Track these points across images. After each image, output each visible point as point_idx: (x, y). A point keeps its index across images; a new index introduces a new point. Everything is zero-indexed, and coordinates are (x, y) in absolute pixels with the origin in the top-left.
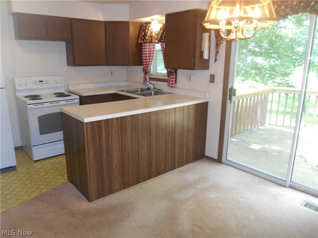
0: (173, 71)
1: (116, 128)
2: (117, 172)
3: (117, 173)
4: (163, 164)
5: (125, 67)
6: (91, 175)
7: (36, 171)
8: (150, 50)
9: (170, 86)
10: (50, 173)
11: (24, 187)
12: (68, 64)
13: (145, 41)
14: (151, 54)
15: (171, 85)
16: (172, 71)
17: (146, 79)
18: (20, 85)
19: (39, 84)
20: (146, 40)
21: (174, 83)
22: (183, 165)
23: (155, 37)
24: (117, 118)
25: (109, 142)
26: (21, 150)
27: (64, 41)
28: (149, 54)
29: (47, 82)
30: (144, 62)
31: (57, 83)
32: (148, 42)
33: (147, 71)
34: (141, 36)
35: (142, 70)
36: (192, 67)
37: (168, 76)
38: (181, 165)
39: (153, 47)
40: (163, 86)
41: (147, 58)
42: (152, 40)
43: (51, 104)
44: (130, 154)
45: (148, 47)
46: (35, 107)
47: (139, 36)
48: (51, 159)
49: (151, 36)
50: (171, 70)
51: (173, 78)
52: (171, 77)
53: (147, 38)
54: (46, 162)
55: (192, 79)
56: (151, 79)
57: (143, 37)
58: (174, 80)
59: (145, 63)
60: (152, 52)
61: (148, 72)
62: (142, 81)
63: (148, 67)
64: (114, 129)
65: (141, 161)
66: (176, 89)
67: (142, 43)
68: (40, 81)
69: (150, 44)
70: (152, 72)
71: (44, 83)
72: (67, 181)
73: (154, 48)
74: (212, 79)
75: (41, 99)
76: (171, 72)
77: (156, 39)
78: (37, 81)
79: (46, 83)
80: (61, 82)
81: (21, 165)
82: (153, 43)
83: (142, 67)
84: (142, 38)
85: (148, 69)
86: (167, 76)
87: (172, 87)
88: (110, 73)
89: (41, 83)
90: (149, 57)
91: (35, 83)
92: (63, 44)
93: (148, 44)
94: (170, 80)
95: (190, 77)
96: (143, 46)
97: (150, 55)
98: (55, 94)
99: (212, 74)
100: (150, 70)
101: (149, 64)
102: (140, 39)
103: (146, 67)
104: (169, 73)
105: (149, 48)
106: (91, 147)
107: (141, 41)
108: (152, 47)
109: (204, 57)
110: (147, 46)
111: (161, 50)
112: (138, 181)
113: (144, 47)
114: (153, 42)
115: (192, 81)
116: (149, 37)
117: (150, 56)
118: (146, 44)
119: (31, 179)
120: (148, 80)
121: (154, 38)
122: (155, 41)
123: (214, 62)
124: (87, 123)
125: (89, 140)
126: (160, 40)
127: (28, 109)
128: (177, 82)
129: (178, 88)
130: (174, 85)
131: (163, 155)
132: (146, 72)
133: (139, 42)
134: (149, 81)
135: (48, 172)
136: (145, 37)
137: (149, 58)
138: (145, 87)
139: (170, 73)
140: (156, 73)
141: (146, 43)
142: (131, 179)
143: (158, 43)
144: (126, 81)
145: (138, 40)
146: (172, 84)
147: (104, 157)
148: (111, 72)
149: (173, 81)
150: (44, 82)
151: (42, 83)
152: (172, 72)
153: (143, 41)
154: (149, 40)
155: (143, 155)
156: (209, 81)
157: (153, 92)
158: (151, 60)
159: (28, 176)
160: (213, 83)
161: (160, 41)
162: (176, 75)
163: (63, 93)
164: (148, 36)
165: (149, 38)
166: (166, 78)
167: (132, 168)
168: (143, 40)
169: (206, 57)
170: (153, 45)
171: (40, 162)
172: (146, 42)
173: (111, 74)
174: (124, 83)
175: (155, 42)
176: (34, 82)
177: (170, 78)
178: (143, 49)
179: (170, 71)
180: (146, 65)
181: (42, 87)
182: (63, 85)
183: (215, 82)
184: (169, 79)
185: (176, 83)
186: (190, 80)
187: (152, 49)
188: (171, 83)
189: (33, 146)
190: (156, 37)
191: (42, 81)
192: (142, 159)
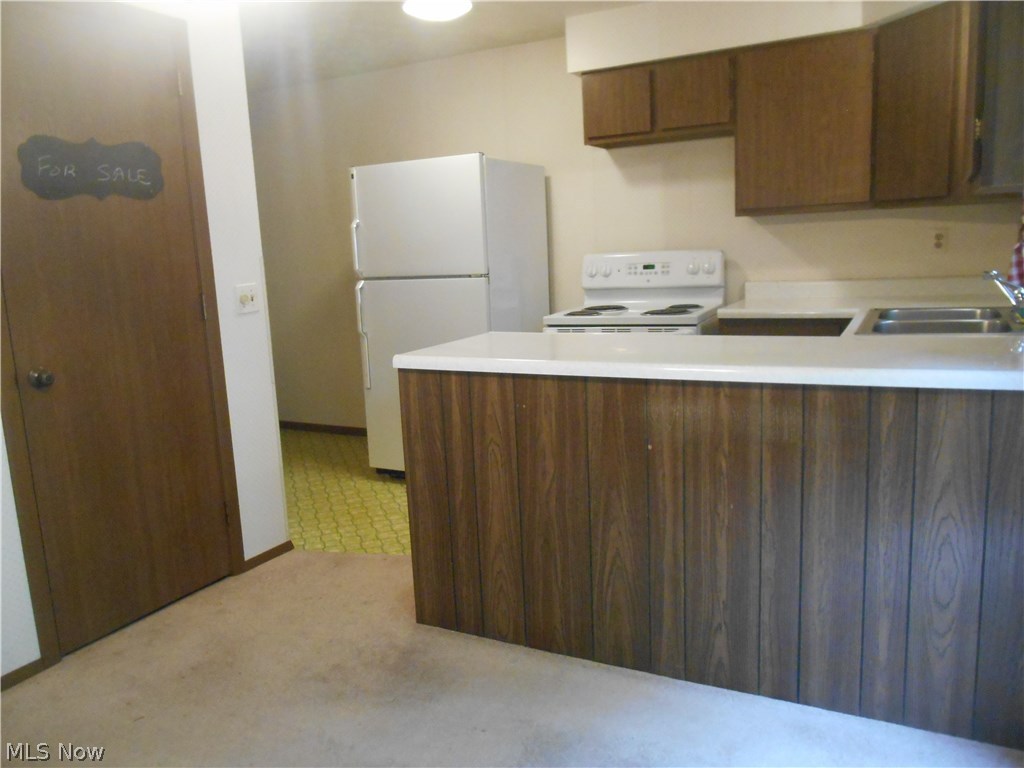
1: (498, 410)
2: (505, 570)
3: (502, 572)
19: (641, 273)
24: (501, 376)
29: (667, 270)
31: (694, 273)
43: (604, 331)
44: (555, 525)
68: (646, 267)
78: (638, 265)
79: (662, 272)
80: (710, 272)
88: (934, 241)
89: (647, 273)
91: (633, 271)
98: (671, 307)
106: (418, 449)
112: (586, 647)
125: (413, 427)
142: (558, 624)
147: (458, 500)
148: (939, 237)
150: (658, 268)
151: (651, 273)
163: (698, 307)
173: (938, 245)
176: (630, 268)
181: (646, 285)
191: (652, 267)
192: (608, 568)
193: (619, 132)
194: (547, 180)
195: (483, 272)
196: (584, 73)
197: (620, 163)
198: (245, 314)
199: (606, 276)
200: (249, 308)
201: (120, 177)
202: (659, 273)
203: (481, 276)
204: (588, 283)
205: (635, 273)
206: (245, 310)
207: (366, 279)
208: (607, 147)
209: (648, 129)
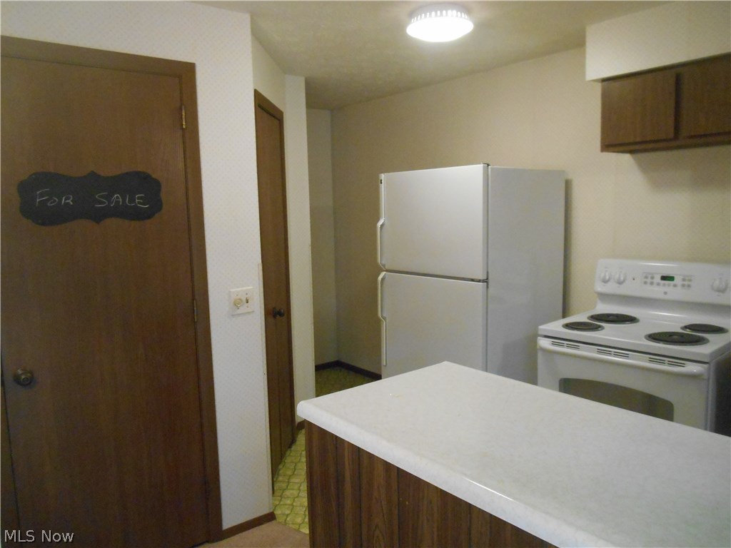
18: (605, 281)
19: (658, 284)
29: (687, 284)
31: (721, 290)
68: (664, 278)
78: (655, 275)
79: (683, 285)
89: (664, 285)
91: (649, 280)
98: (688, 327)
127: (538, 347)
150: (678, 280)
151: (669, 285)
163: (720, 331)
176: (646, 277)
181: (666, 297)
191: (671, 279)
193: (638, 139)
194: (568, 185)
195: (482, 277)
196: (604, 80)
197: (644, 168)
198: (239, 315)
199: (620, 283)
200: (243, 309)
201: (117, 202)
202: (679, 286)
203: (479, 281)
204: (600, 288)
206: (239, 311)
207: (387, 271)
208: (631, 152)
209: (671, 135)
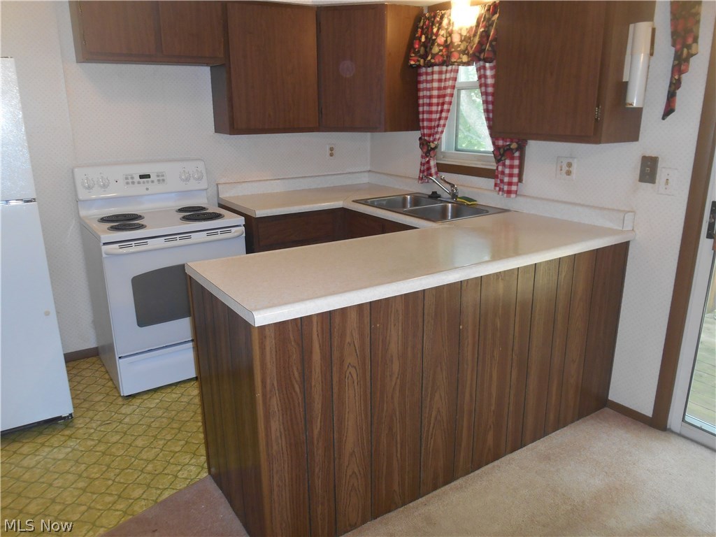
0: (514, 146)
1: (356, 336)
2: (356, 470)
3: (354, 473)
4: (490, 437)
5: (369, 135)
6: (276, 489)
7: (125, 433)
8: (443, 85)
9: (503, 191)
10: (161, 442)
11: (84, 490)
12: (218, 129)
13: (429, 58)
14: (444, 96)
15: (506, 188)
16: (509, 145)
17: (429, 169)
18: (89, 188)
19: (139, 183)
20: (434, 56)
21: (515, 180)
22: (545, 434)
23: (459, 46)
24: (360, 306)
25: (334, 382)
26: (94, 359)
27: (207, 65)
28: (439, 97)
29: (161, 179)
30: (423, 120)
31: (187, 180)
32: (437, 61)
33: (432, 145)
34: (417, 46)
35: (418, 142)
36: (590, 133)
37: (498, 161)
38: (542, 431)
39: (452, 75)
40: (481, 190)
41: (434, 108)
42: (449, 56)
43: (167, 241)
44: (398, 413)
45: (436, 77)
46: (124, 251)
47: (410, 47)
48: (169, 390)
49: (447, 46)
50: (506, 142)
51: (511, 167)
52: (508, 162)
53: (436, 49)
54: (152, 402)
55: (574, 169)
56: (442, 168)
57: (422, 49)
58: (516, 171)
59: (426, 124)
60: (449, 91)
61: (436, 147)
62: (416, 173)
63: (437, 133)
64: (348, 339)
65: (428, 431)
66: (519, 198)
67: (419, 67)
68: (142, 177)
69: (444, 68)
70: (443, 148)
71: (153, 182)
72: (205, 474)
73: (455, 79)
74: (649, 170)
75: (141, 227)
76: (508, 150)
77: (464, 52)
78: (134, 176)
79: (159, 180)
80: (200, 179)
81: (88, 410)
82: (452, 64)
83: (417, 134)
84: (419, 51)
85: (435, 140)
86: (494, 159)
87: (509, 192)
88: (328, 152)
89: (144, 183)
90: (438, 104)
91: (130, 181)
92: (204, 73)
93: (436, 68)
94: (503, 173)
95: (570, 165)
96: (420, 75)
97: (441, 100)
98: (181, 210)
99: (651, 153)
100: (441, 142)
101: (438, 126)
102: (413, 55)
103: (430, 135)
104: (502, 151)
105: (440, 81)
106: (275, 403)
107: (418, 61)
108: (448, 76)
109: (629, 100)
110: (433, 73)
111: (478, 84)
112: (415, 491)
113: (423, 78)
114: (453, 60)
115: (574, 175)
116: (441, 48)
117: (443, 104)
118: (430, 70)
119: (107, 459)
120: (433, 170)
121: (456, 51)
122: (460, 58)
123: (663, 119)
124: (262, 328)
125: (268, 381)
126: (477, 54)
127: (104, 255)
128: (524, 177)
129: (525, 196)
130: (514, 188)
131: (493, 408)
132: (428, 148)
133: (412, 63)
134: (436, 173)
135: (155, 437)
136: (431, 49)
137: (440, 108)
138: (426, 190)
139: (505, 151)
140: (456, 149)
141: (433, 65)
142: (396, 487)
143: (468, 64)
144: (370, 171)
145: (407, 58)
146: (510, 184)
147: (316, 432)
148: (332, 149)
149: (511, 175)
150: (153, 177)
151: (148, 182)
152: (512, 150)
153: (422, 61)
154: (442, 56)
155: (434, 414)
156: (637, 177)
157: (450, 205)
158: (444, 115)
159: (102, 448)
160: (649, 185)
161: (476, 56)
162: (522, 159)
163: (203, 209)
164: (439, 45)
165: (441, 51)
166: (492, 165)
167: (399, 455)
168: (425, 57)
169: (634, 100)
170: (451, 71)
171: (137, 401)
172: (433, 61)
173: (331, 155)
174: (364, 179)
175: (459, 60)
176: (127, 179)
177: (504, 165)
178: (423, 82)
179: (503, 146)
180: (430, 128)
181: (148, 192)
182: (203, 184)
183: (657, 181)
184: (500, 168)
185: (520, 180)
186: (569, 173)
187: (450, 83)
188: (506, 179)
189: (120, 358)
190: (462, 47)
191: (148, 176)
192: (432, 425)
202: (156, 181)
205: (133, 183)
209: (153, 53)
